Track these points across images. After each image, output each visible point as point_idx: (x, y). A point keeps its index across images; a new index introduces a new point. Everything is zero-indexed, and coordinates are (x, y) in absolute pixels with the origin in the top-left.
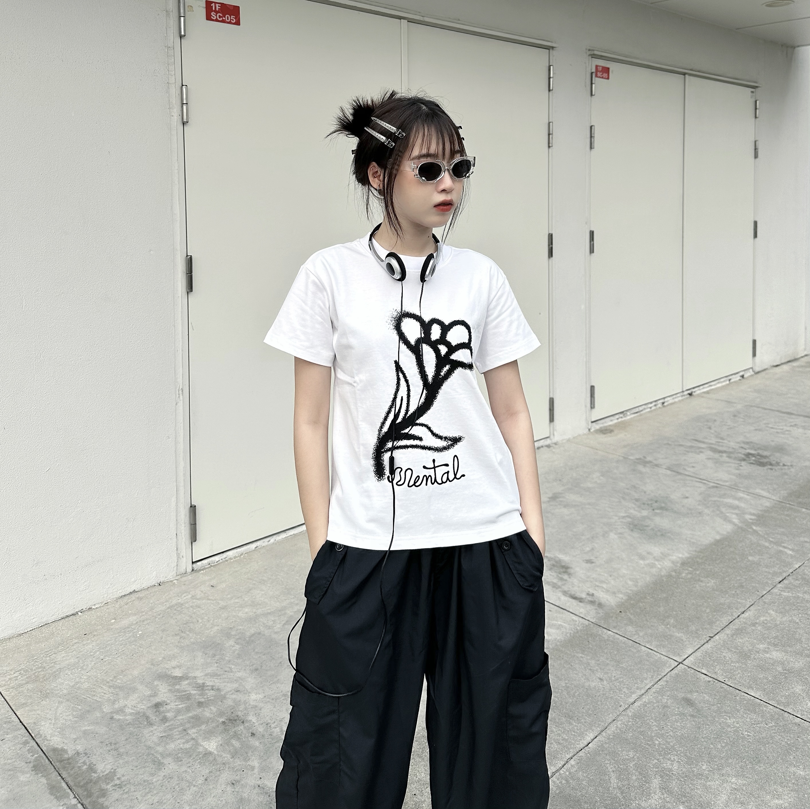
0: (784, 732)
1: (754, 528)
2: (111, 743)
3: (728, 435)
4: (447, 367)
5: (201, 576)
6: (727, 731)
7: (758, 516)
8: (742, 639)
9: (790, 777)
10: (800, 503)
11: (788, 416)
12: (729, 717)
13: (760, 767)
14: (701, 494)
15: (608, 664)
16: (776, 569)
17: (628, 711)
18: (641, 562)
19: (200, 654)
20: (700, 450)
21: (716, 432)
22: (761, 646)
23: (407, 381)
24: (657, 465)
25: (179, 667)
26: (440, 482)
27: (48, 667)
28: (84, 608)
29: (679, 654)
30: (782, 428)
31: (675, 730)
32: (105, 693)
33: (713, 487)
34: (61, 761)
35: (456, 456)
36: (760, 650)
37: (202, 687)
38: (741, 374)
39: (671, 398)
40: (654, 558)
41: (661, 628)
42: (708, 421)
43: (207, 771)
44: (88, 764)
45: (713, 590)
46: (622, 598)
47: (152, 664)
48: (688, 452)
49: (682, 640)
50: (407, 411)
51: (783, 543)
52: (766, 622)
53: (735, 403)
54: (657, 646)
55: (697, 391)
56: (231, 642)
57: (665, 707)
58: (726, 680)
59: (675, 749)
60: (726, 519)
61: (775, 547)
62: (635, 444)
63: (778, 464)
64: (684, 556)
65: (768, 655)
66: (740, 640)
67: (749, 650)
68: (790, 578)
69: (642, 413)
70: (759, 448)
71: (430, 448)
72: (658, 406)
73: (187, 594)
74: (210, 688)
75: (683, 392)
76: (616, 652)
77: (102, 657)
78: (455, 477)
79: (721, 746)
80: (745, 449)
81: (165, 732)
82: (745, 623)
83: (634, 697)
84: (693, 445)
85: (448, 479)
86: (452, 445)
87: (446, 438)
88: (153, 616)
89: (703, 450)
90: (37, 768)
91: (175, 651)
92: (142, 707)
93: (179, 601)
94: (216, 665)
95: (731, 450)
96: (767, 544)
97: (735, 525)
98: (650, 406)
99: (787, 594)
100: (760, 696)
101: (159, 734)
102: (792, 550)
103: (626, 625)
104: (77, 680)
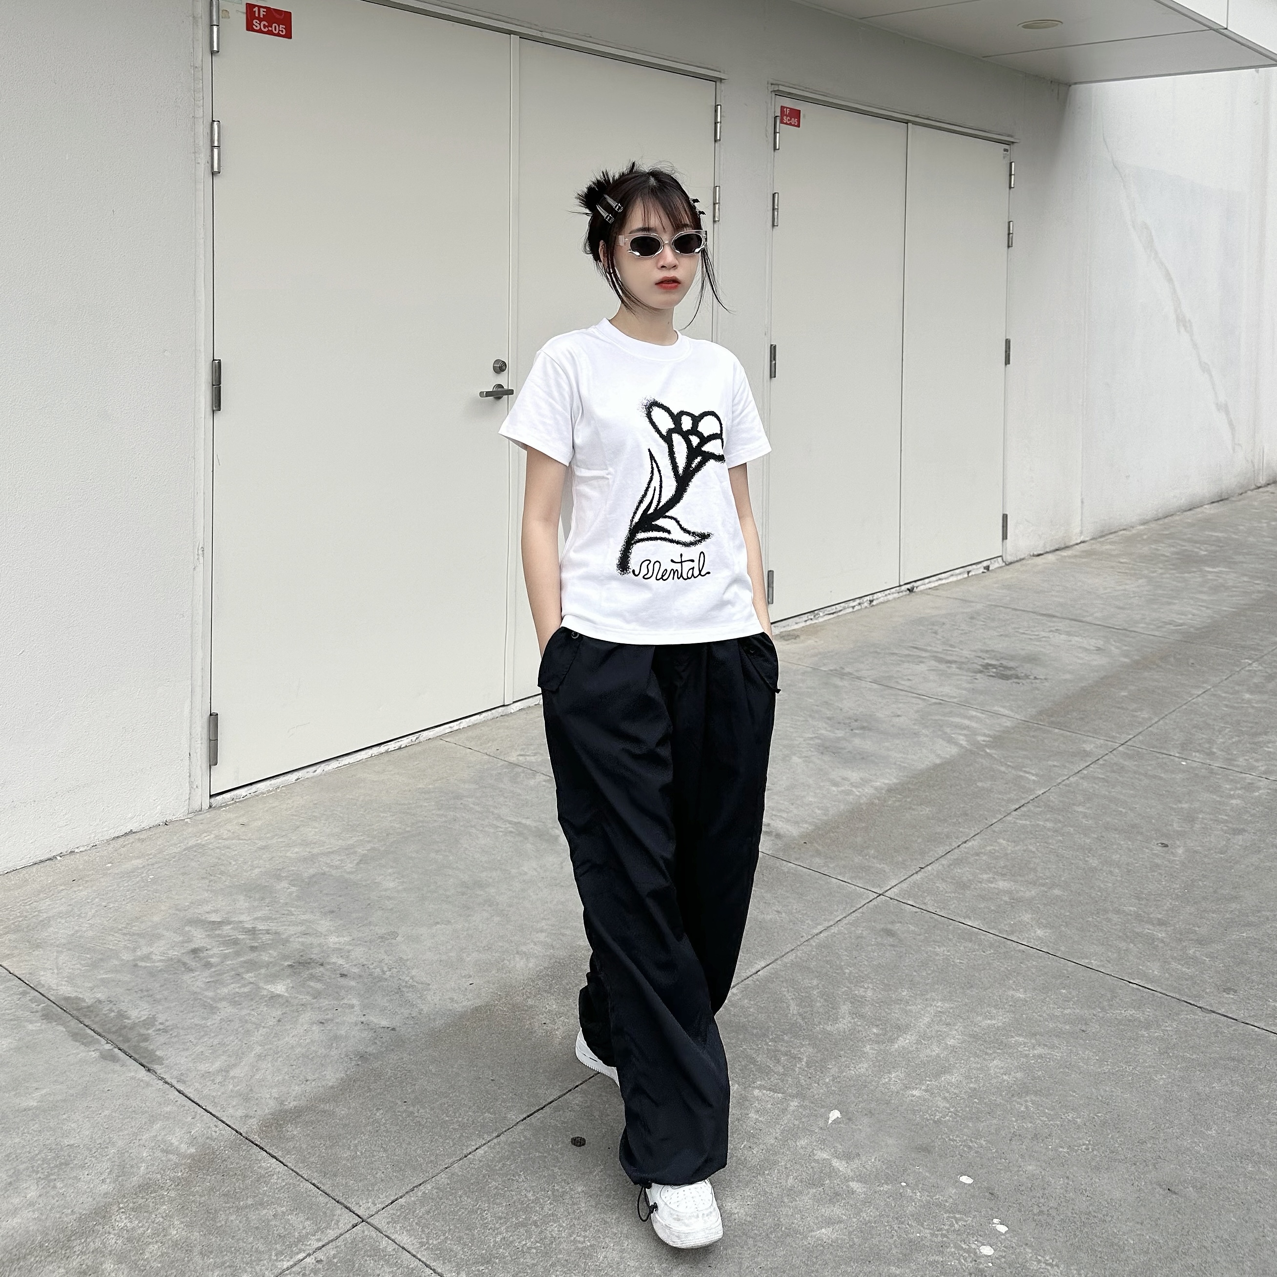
0: (1004, 958)
1: (988, 751)
2: (141, 990)
3: (961, 641)
4: (699, 459)
5: (224, 814)
6: (934, 959)
7: (995, 738)
8: (960, 868)
9: (1007, 999)
10: (1052, 722)
11: (1049, 619)
12: (938, 946)
13: (972, 991)
14: (917, 712)
15: (788, 897)
16: (1012, 795)
17: (811, 941)
18: (834, 788)
19: (242, 898)
20: (920, 659)
21: (943, 637)
22: (985, 876)
23: (659, 471)
24: (859, 678)
25: (216, 911)
26: (686, 577)
27: (30, 916)
28: (64, 851)
29: (879, 886)
30: (1037, 633)
31: (870, 960)
32: (119, 941)
33: (935, 703)
34: (79, 1010)
35: (702, 552)
36: (983, 880)
37: (253, 932)
38: (985, 564)
39: (882, 594)
40: (851, 784)
41: (858, 859)
42: (933, 624)
43: (279, 1013)
44: (116, 1011)
45: (928, 818)
46: (807, 828)
47: (177, 910)
48: (903, 662)
49: (885, 871)
50: (659, 502)
51: (1024, 767)
52: (993, 851)
53: (972, 602)
54: (851, 878)
55: (921, 587)
56: (284, 884)
57: (860, 937)
58: (938, 910)
59: (870, 978)
60: (951, 741)
61: (1013, 771)
62: (829, 652)
63: (1027, 677)
64: (891, 782)
65: (993, 885)
66: (959, 871)
67: (969, 880)
68: (1029, 805)
69: (840, 614)
70: (1002, 658)
71: (678, 543)
72: (863, 606)
73: (208, 833)
74: (264, 932)
75: (900, 586)
76: (798, 885)
77: (104, 904)
78: (700, 574)
79: (927, 973)
80: (984, 659)
81: (211, 977)
82: (967, 853)
83: (820, 928)
84: (911, 653)
85: (693, 575)
86: (700, 541)
87: (694, 533)
88: (165, 859)
89: (924, 660)
90: (47, 1016)
91: (207, 895)
92: (174, 953)
93: (199, 842)
94: (267, 908)
95: (964, 660)
96: (1003, 769)
97: (961, 746)
98: (852, 604)
99: (1024, 822)
100: (979, 925)
101: (204, 979)
102: (1037, 775)
103: (812, 856)
104: (77, 928)
